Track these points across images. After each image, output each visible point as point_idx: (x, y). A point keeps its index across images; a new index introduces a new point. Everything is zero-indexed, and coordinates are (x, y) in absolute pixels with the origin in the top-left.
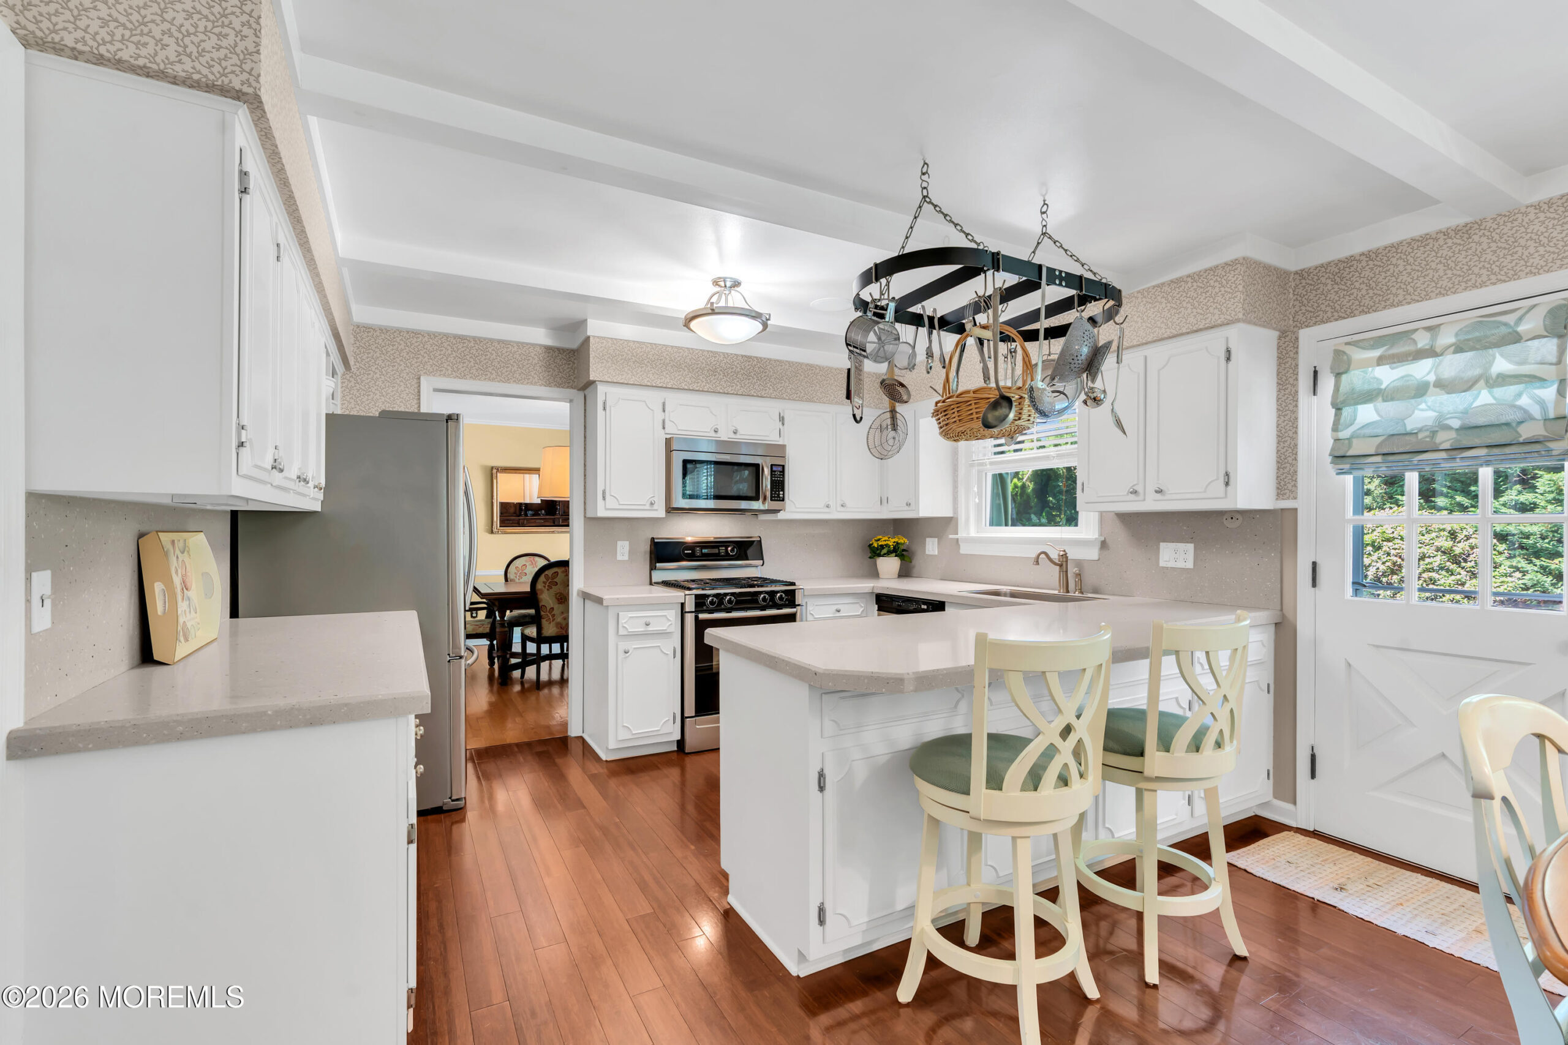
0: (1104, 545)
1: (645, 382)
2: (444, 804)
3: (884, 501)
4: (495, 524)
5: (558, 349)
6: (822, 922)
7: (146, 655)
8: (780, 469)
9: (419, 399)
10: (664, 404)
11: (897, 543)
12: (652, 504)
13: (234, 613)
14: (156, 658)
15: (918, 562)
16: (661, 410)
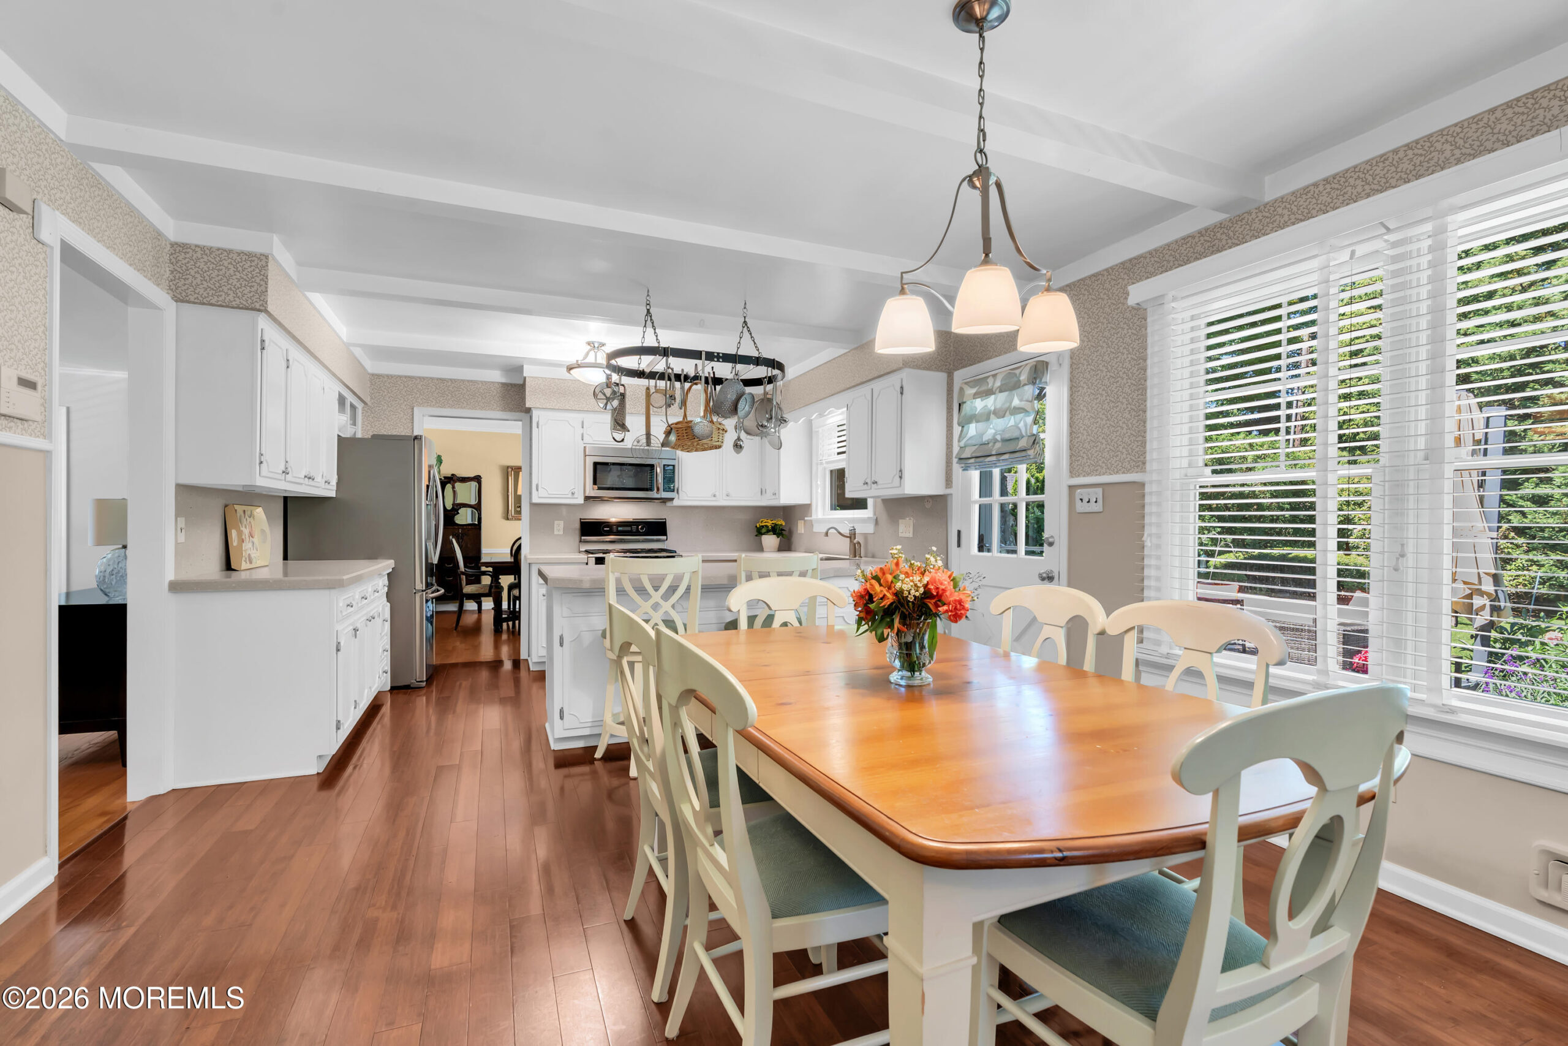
0: (877, 522)
1: (567, 407)
2: (412, 683)
3: (764, 491)
4: (510, 512)
5: (511, 384)
6: (562, 718)
7: (228, 566)
8: (671, 467)
9: (413, 423)
10: (583, 422)
11: (776, 525)
12: (573, 494)
13: (285, 558)
14: (233, 567)
15: (795, 540)
16: (581, 426)
